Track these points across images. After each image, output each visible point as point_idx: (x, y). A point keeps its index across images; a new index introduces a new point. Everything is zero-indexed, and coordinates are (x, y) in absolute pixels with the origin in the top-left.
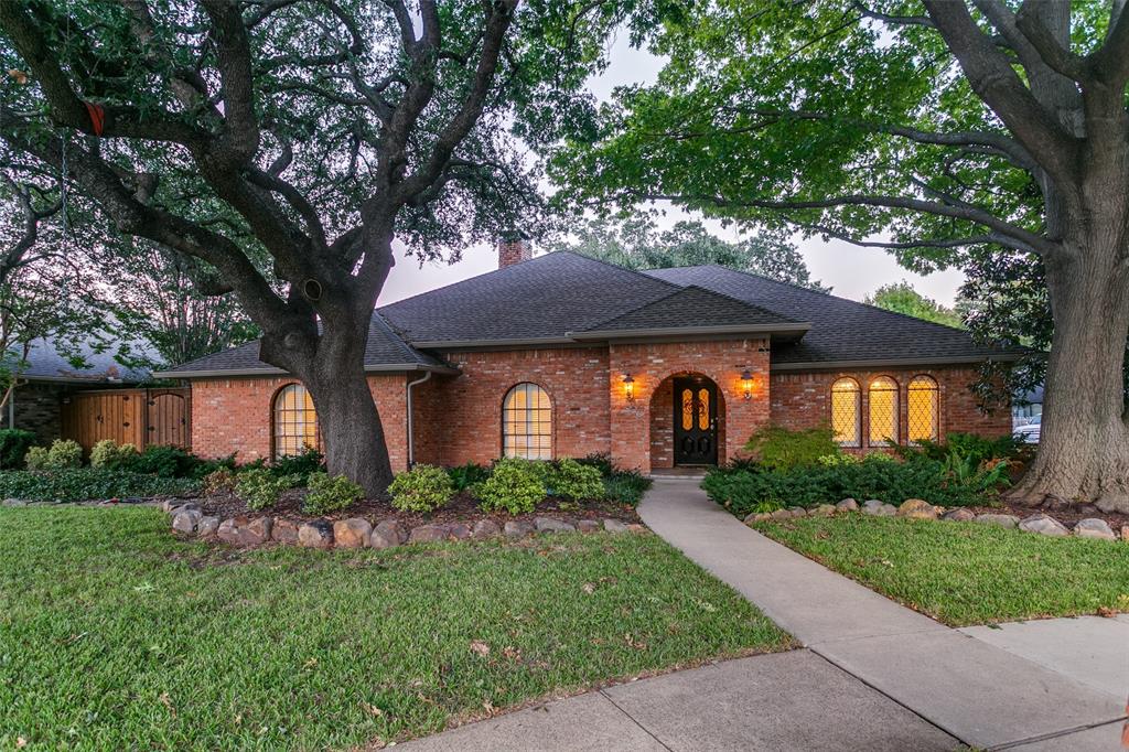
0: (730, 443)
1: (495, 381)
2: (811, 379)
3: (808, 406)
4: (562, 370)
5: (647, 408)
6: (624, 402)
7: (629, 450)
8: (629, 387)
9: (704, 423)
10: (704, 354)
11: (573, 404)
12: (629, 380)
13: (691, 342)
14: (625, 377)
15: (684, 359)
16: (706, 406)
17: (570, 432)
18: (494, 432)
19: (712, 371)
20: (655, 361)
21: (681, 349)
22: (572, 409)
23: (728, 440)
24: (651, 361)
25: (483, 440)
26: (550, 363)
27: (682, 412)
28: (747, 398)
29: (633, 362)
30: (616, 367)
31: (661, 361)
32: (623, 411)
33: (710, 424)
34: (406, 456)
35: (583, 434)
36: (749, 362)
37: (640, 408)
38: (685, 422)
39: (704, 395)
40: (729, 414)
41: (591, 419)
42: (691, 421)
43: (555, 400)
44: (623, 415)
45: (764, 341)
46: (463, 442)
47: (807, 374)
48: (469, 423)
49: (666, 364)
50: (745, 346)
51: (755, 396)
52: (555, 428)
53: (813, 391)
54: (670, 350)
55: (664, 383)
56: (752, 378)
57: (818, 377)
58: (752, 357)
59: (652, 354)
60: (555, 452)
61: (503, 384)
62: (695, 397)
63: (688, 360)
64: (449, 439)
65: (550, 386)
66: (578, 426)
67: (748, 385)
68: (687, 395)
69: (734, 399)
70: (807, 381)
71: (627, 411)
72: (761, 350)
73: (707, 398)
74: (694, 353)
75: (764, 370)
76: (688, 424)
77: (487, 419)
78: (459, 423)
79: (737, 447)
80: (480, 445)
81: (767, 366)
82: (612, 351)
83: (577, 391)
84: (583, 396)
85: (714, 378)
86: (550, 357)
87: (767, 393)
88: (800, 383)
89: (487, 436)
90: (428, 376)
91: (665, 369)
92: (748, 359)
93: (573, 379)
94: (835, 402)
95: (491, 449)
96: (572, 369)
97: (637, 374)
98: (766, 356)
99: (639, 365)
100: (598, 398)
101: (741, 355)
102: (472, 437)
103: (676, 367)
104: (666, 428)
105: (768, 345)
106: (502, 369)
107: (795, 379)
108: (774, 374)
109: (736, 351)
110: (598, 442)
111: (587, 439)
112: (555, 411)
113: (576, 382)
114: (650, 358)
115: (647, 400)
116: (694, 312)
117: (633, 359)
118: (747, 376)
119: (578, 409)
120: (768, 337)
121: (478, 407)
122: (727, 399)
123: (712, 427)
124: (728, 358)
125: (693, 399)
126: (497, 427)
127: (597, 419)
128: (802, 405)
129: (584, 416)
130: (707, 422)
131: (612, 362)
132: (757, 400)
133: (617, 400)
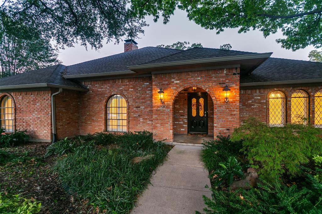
0: (216, 127)
1: (102, 94)
2: (258, 91)
3: (256, 106)
4: (132, 88)
5: (171, 107)
6: (159, 104)
7: (162, 129)
8: (161, 96)
9: (202, 114)
10: (201, 77)
11: (137, 104)
12: (161, 92)
13: (195, 71)
14: (159, 90)
15: (190, 80)
16: (203, 106)
17: (135, 119)
18: (101, 118)
19: (206, 87)
20: (175, 82)
21: (189, 75)
22: (136, 107)
23: (215, 125)
24: (173, 82)
25: (98, 122)
26: (127, 85)
27: (191, 108)
28: (226, 102)
29: (164, 82)
30: (155, 85)
31: (178, 82)
32: (159, 109)
33: (204, 114)
34: (50, 131)
35: (141, 120)
36: (227, 81)
37: (168, 107)
38: (193, 113)
39: (202, 101)
40: (215, 111)
41: (145, 112)
42: (195, 113)
43: (128, 103)
44: (159, 110)
45: (236, 68)
46: (89, 122)
47: (255, 89)
48: (92, 113)
49: (181, 84)
50: (225, 72)
51: (231, 100)
52: (129, 116)
53: (259, 98)
54: (183, 76)
55: (180, 93)
56: (230, 90)
57: (262, 91)
58: (229, 78)
59: (174, 78)
60: (129, 128)
61: (106, 95)
62: (198, 102)
63: (193, 81)
64: (84, 121)
65: (127, 96)
66: (139, 116)
67: (227, 94)
68: (194, 101)
69: (218, 102)
70: (256, 93)
71: (161, 108)
72: (234, 74)
73: (203, 102)
74: (196, 77)
75: (236, 85)
76: (194, 114)
77: (99, 112)
78: (88, 114)
79: (220, 129)
80: (96, 124)
81: (238, 83)
82: (153, 77)
83: (138, 99)
84: (141, 101)
85: (207, 90)
86: (126, 82)
87: (238, 98)
88: (252, 94)
89: (99, 120)
90: (60, 90)
91: (180, 86)
92: (226, 79)
93: (137, 93)
94: (271, 104)
95: (101, 126)
96: (136, 88)
97: (165, 89)
98: (237, 77)
99: (167, 84)
100: (148, 102)
101: (223, 77)
102: (93, 120)
103: (186, 85)
104: (184, 116)
105: (239, 71)
106: (105, 88)
107: (249, 92)
108: (241, 88)
109: (220, 75)
110: (149, 124)
111: (143, 122)
112: (129, 108)
113: (138, 94)
114: (173, 80)
115: (171, 103)
116: (197, 55)
117: (164, 81)
118: (226, 89)
119: (139, 107)
120: (239, 66)
121: (96, 106)
122: (215, 102)
123: (205, 115)
124: (215, 79)
125: (197, 102)
126: (103, 116)
127: (148, 112)
128: (253, 105)
129: (142, 111)
130: (203, 113)
131: (153, 83)
132: (232, 102)
133: (156, 103)
